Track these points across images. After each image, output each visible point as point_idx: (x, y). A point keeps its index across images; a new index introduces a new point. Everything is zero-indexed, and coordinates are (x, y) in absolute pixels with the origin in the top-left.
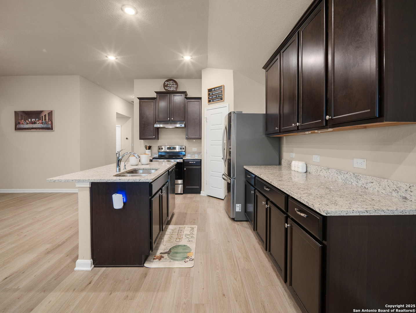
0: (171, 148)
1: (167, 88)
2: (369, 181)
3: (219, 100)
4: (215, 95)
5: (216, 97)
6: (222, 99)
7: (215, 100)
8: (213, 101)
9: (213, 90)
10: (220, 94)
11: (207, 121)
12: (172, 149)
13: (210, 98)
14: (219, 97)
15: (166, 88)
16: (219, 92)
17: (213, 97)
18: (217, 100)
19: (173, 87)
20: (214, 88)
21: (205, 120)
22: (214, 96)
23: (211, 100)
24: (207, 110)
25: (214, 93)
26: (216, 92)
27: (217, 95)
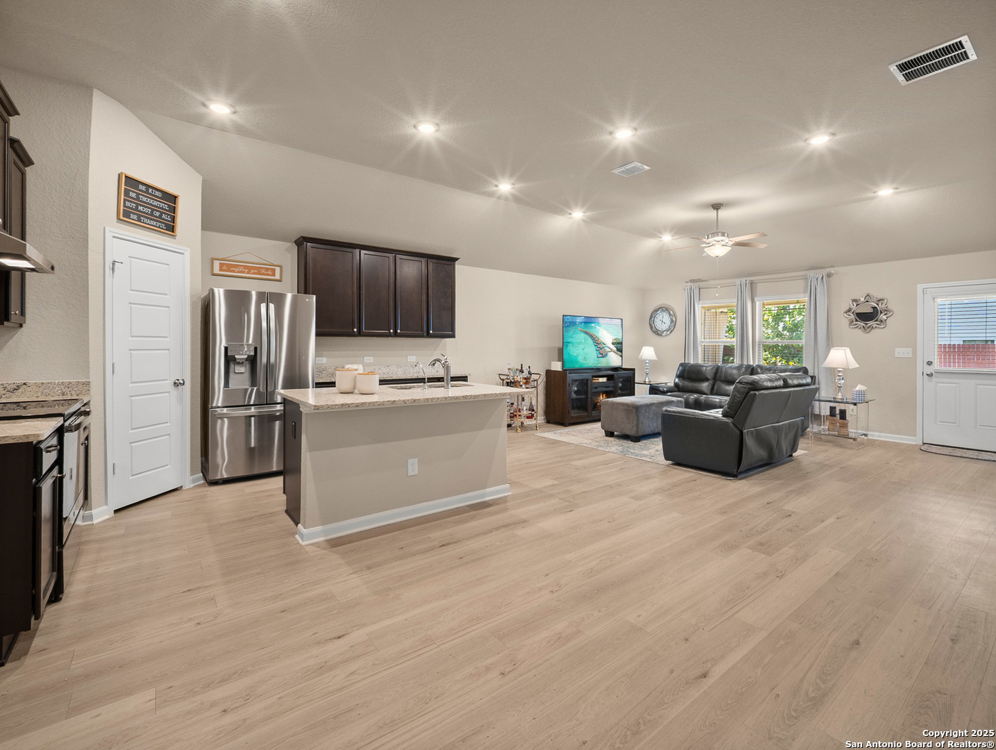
3: (159, 227)
4: (149, 208)
6: (170, 228)
7: (145, 220)
8: (139, 220)
9: (141, 187)
10: (165, 214)
11: (116, 271)
13: (130, 205)
14: (161, 217)
16: (161, 204)
17: (141, 208)
18: (152, 222)
20: (148, 186)
22: (146, 207)
23: (134, 214)
24: (114, 237)
25: (145, 199)
26: (153, 199)
27: (156, 210)
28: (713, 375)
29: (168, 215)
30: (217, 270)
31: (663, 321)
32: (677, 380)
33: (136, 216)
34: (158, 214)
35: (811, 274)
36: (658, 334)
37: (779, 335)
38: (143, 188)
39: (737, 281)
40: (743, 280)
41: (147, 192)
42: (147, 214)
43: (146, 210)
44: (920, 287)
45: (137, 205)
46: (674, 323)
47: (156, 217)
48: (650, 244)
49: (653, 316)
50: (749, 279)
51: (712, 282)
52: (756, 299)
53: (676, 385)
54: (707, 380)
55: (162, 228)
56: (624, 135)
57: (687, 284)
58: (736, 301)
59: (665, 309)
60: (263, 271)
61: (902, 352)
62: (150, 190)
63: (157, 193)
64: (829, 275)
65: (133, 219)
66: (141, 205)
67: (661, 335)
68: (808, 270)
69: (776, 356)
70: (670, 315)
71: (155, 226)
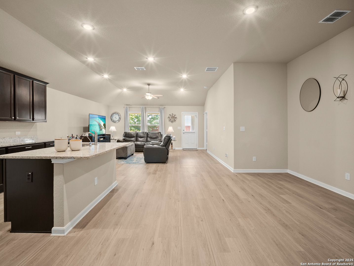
28: (136, 135)
31: (116, 118)
32: (124, 138)
35: (161, 107)
36: (114, 122)
37: (135, 123)
39: (141, 107)
40: (143, 106)
44: (182, 113)
46: (120, 118)
48: (119, 91)
49: (112, 116)
50: (145, 106)
51: (133, 106)
52: (146, 112)
53: (124, 139)
54: (134, 137)
56: (151, 59)
57: (125, 106)
58: (141, 112)
59: (117, 113)
61: (179, 128)
64: (165, 108)
67: (115, 123)
68: (160, 106)
69: (136, 129)
70: (119, 115)
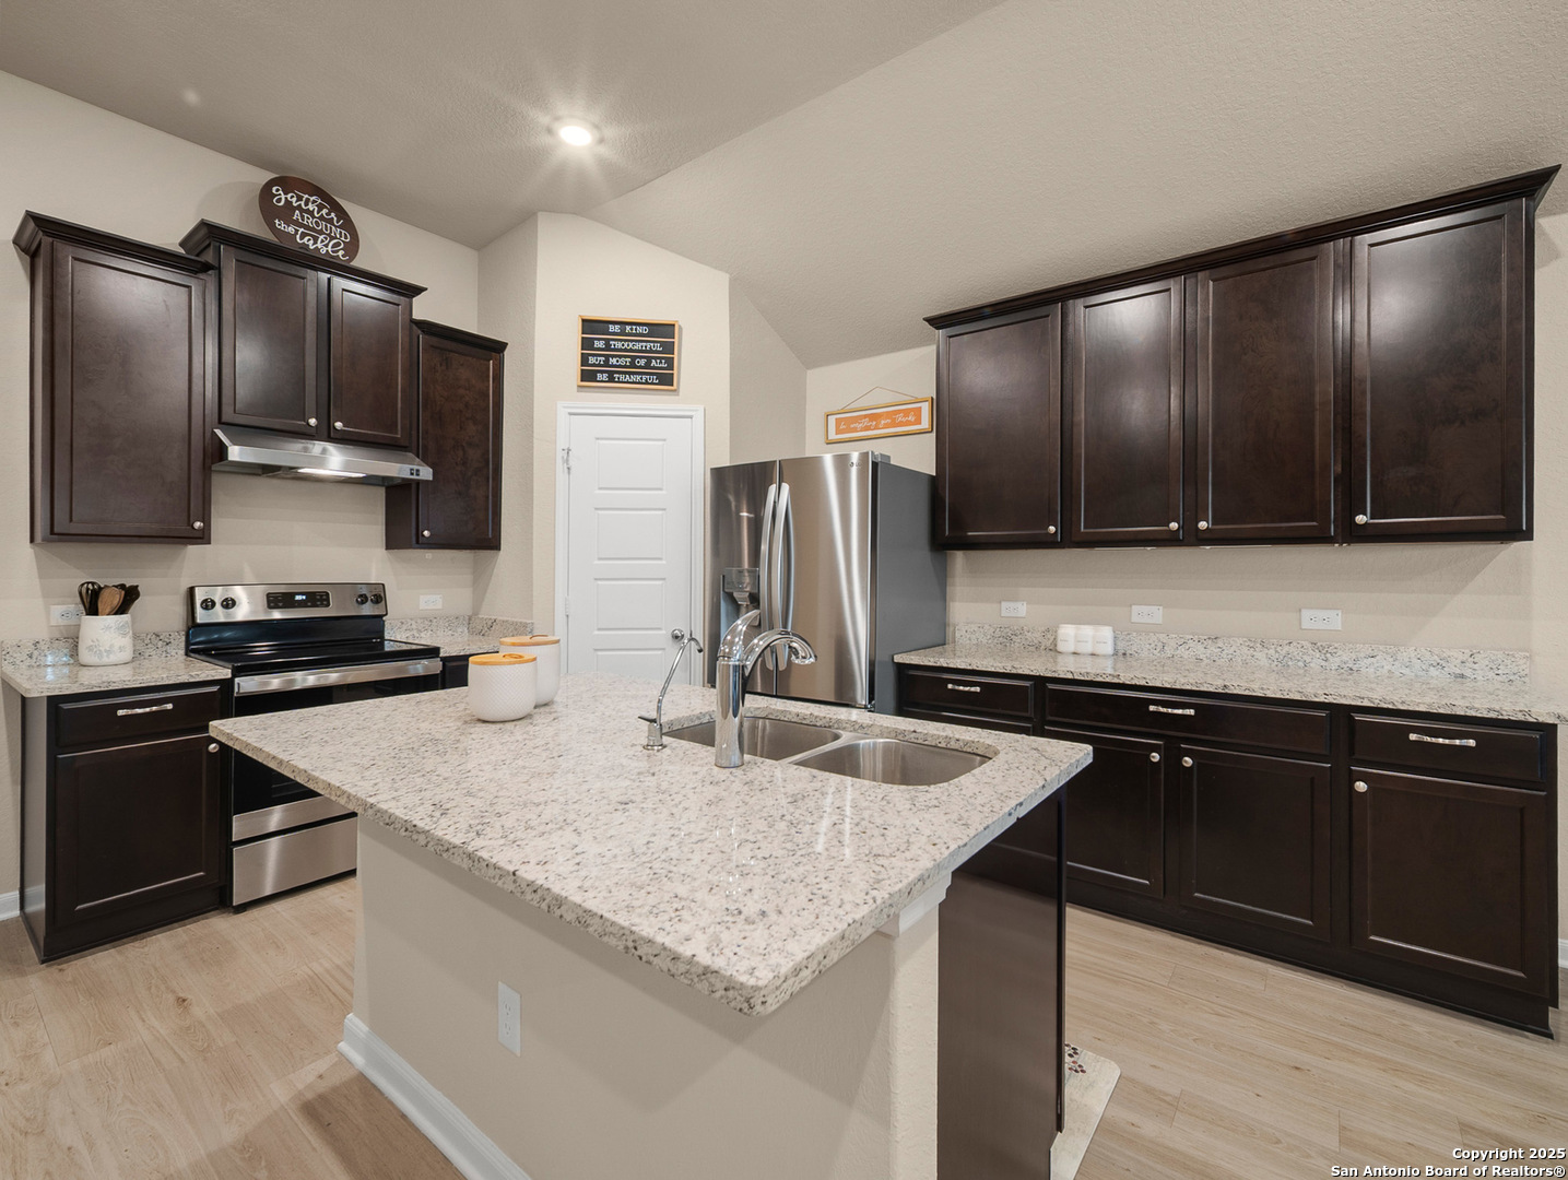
0: (298, 598)
1: (291, 230)
2: (1362, 655)
3: (646, 383)
4: (628, 356)
5: (632, 365)
6: (666, 380)
7: (622, 377)
8: (611, 380)
9: (612, 328)
10: (656, 358)
11: (571, 463)
12: (301, 604)
13: (592, 360)
14: (648, 366)
15: (280, 225)
16: (648, 345)
17: (613, 361)
18: (633, 378)
19: (332, 238)
20: (623, 324)
21: (559, 461)
22: (620, 357)
23: (602, 372)
24: (571, 414)
25: (619, 345)
26: (632, 341)
27: (638, 357)
29: (661, 358)
30: (833, 436)
33: (605, 375)
34: (643, 362)
38: (617, 328)
41: (623, 333)
42: (625, 367)
43: (622, 361)
45: (607, 357)
47: (641, 367)
55: (652, 384)
60: (900, 418)
62: (628, 328)
63: (640, 330)
65: (602, 381)
66: (613, 356)
71: (639, 383)
